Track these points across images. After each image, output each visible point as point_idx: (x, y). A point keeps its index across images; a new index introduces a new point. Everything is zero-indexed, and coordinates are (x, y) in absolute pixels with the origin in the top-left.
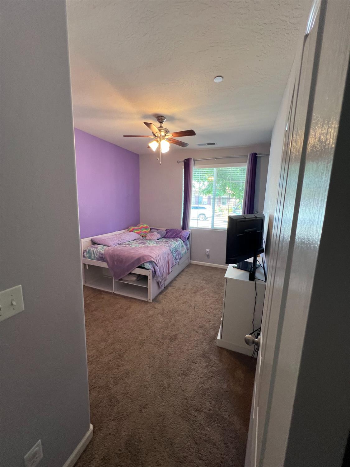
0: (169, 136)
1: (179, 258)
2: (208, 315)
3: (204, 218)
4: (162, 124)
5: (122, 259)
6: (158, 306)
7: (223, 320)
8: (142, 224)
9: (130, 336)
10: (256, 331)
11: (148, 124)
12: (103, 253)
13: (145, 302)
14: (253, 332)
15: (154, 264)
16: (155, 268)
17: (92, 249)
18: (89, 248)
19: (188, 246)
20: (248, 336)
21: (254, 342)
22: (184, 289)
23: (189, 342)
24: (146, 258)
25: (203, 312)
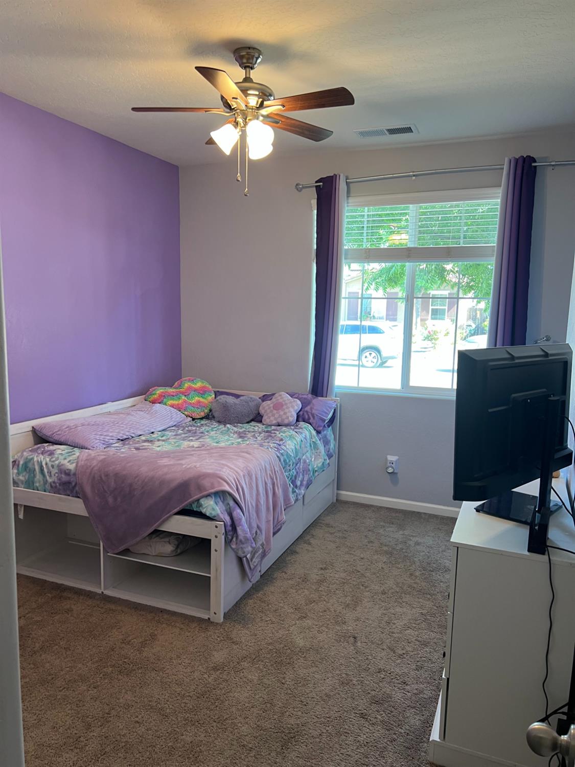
0: (273, 107)
1: (305, 483)
2: (399, 661)
3: (375, 360)
4: (251, 71)
5: (131, 485)
6: (242, 634)
7: (448, 679)
8: (189, 380)
9: (157, 731)
10: (555, 712)
11: (207, 73)
12: (70, 470)
13: (200, 620)
14: (545, 716)
15: (232, 503)
16: (235, 514)
17: (37, 458)
18: (25, 453)
19: (332, 446)
20: (536, 725)
21: (555, 745)
22: (320, 582)
23: (342, 751)
24: (206, 483)
25: (384, 653)
